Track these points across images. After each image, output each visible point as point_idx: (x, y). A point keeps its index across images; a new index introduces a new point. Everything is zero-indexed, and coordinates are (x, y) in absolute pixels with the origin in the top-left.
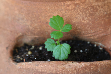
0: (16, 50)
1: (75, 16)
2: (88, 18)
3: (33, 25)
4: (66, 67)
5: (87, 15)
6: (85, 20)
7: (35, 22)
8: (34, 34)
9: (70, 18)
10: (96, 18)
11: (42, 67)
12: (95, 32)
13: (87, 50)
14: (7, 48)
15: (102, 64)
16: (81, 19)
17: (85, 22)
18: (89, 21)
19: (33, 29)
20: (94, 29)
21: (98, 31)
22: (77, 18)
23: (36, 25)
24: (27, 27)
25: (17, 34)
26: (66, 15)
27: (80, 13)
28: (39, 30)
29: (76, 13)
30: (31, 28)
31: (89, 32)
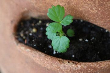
0: (22, 23)
1: (82, 4)
2: (97, 8)
3: (38, 4)
4: (61, 67)
5: (96, 5)
6: (93, 10)
7: (40, 2)
8: (40, 12)
9: (77, 6)
10: (107, 8)
11: (38, 60)
12: (105, 23)
13: (94, 39)
14: (12, 22)
15: (102, 66)
16: (89, 8)
17: (94, 12)
18: (98, 11)
19: (38, 8)
20: (103, 20)
21: (107, 22)
22: (84, 7)
23: (41, 5)
24: (32, 4)
25: (23, 9)
26: (72, 3)
27: (88, 3)
28: (44, 9)
29: (84, 1)
30: (36, 6)
31: (98, 22)
